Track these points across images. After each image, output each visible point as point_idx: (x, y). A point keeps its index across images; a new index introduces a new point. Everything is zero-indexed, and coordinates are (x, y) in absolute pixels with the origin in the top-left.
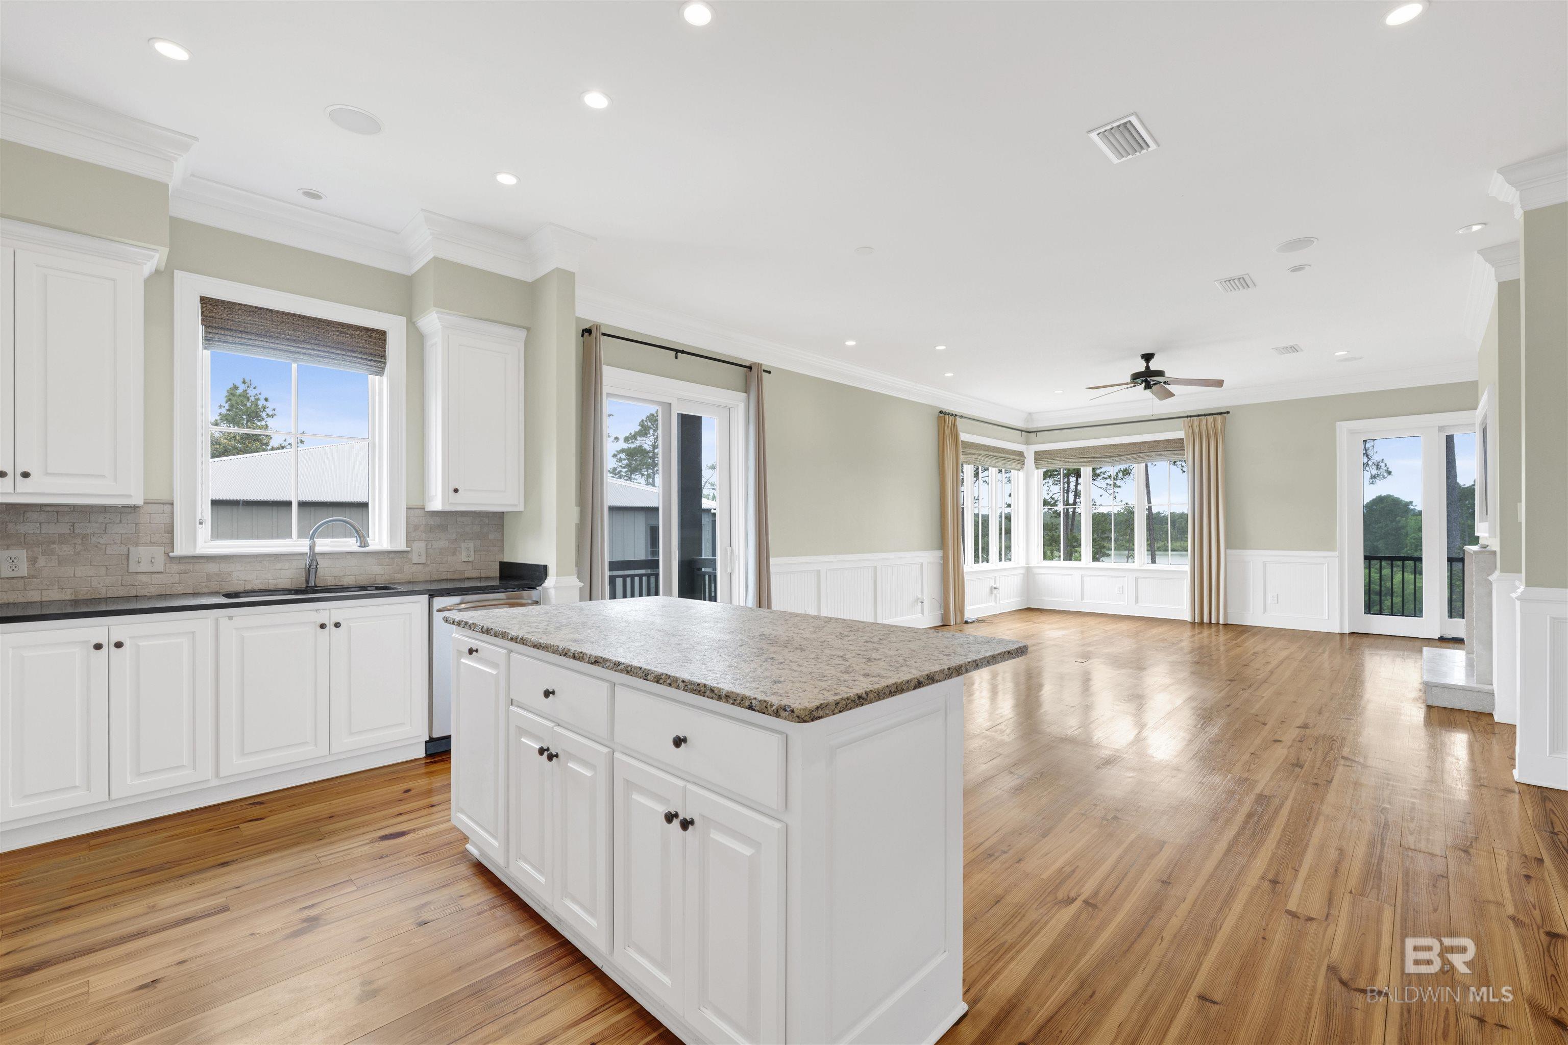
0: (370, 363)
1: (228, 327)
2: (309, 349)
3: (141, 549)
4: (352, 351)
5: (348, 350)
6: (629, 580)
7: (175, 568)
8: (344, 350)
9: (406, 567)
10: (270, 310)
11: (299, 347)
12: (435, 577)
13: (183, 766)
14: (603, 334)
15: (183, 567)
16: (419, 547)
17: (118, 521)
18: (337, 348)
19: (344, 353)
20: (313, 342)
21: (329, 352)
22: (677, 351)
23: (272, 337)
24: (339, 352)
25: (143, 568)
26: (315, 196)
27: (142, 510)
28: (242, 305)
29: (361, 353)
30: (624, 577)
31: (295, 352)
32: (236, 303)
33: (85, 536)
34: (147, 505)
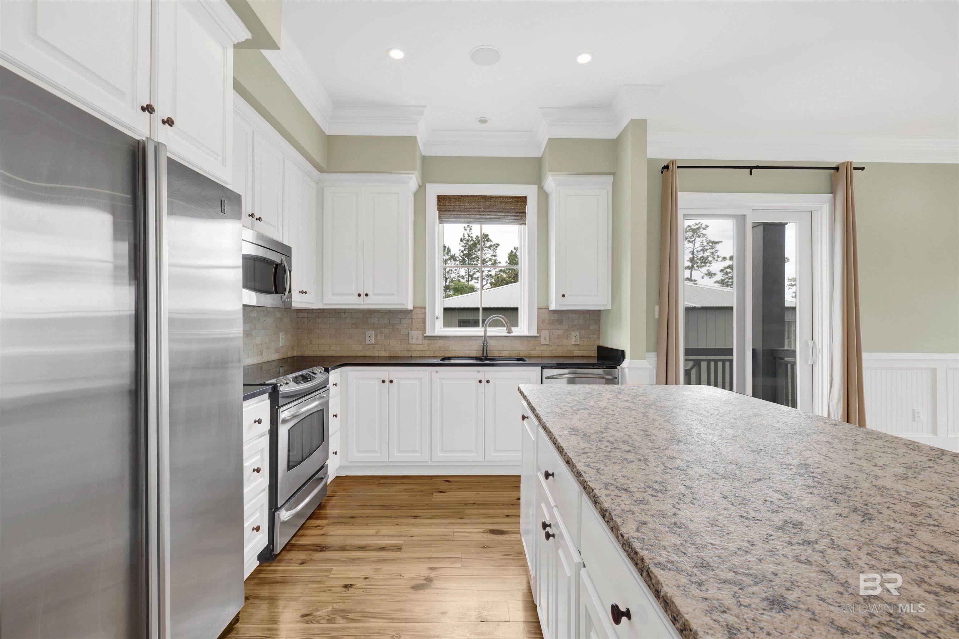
0: (517, 218)
1: (448, 209)
2: (486, 215)
3: (413, 331)
4: (508, 212)
5: (506, 212)
6: (712, 364)
7: (426, 342)
8: (502, 212)
9: (537, 347)
10: (468, 196)
11: (481, 215)
12: (555, 354)
13: (417, 451)
14: (679, 167)
15: (429, 342)
16: (545, 333)
17: (405, 318)
18: (500, 212)
19: (503, 214)
20: (487, 210)
21: (496, 215)
22: (751, 168)
23: (468, 211)
24: (501, 214)
25: (414, 341)
26: (484, 121)
27: (414, 312)
28: (455, 196)
29: (513, 212)
30: (709, 362)
31: (479, 218)
32: (452, 196)
33: (393, 325)
34: (415, 309)
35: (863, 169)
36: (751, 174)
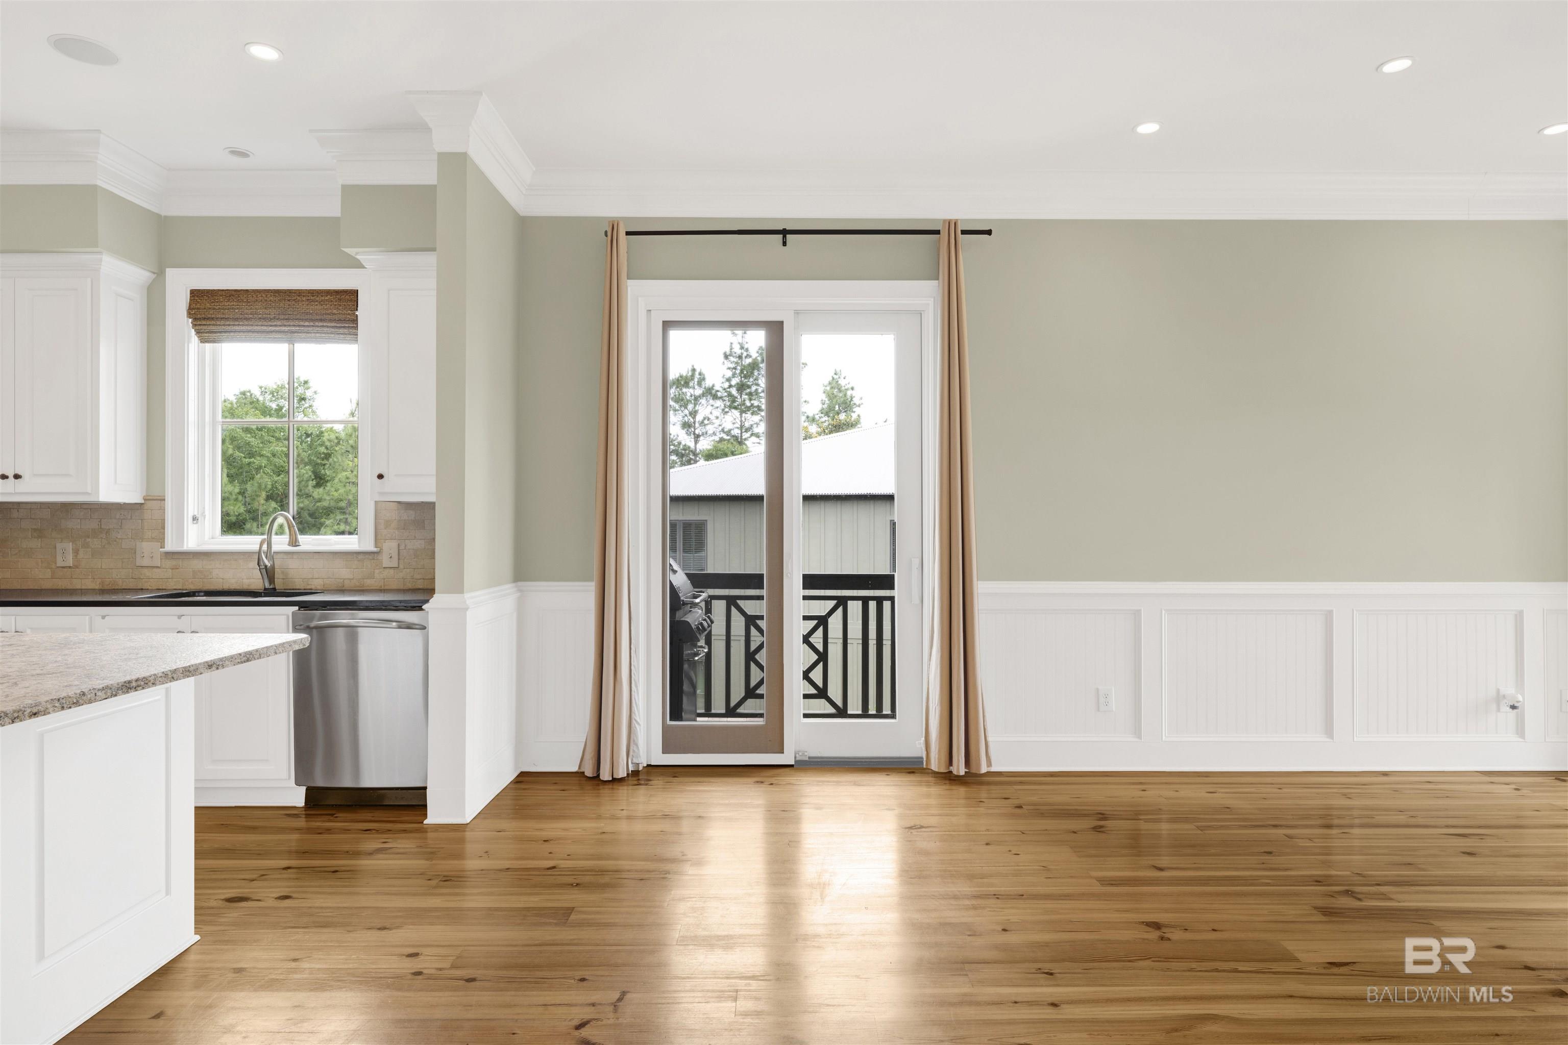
0: (341, 331)
1: (210, 316)
2: (280, 326)
3: (145, 544)
4: (321, 320)
5: (317, 320)
7: (169, 563)
8: (312, 320)
9: (377, 571)
10: (247, 291)
11: (271, 326)
12: (409, 586)
14: (629, 233)
15: (174, 563)
16: (390, 547)
17: (129, 518)
18: (306, 320)
19: (312, 324)
20: (282, 317)
21: (299, 326)
22: (784, 233)
23: (246, 319)
24: (307, 324)
25: (145, 562)
26: (243, 154)
27: (146, 507)
28: (223, 290)
29: (331, 321)
30: (865, 601)
31: (271, 332)
32: (219, 290)
33: (108, 532)
34: (147, 502)
35: (989, 232)
36: (784, 244)
